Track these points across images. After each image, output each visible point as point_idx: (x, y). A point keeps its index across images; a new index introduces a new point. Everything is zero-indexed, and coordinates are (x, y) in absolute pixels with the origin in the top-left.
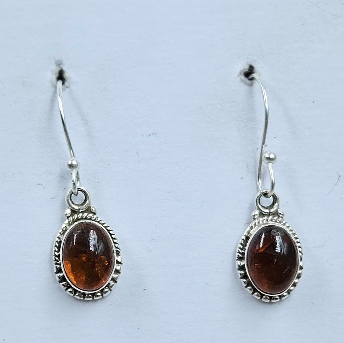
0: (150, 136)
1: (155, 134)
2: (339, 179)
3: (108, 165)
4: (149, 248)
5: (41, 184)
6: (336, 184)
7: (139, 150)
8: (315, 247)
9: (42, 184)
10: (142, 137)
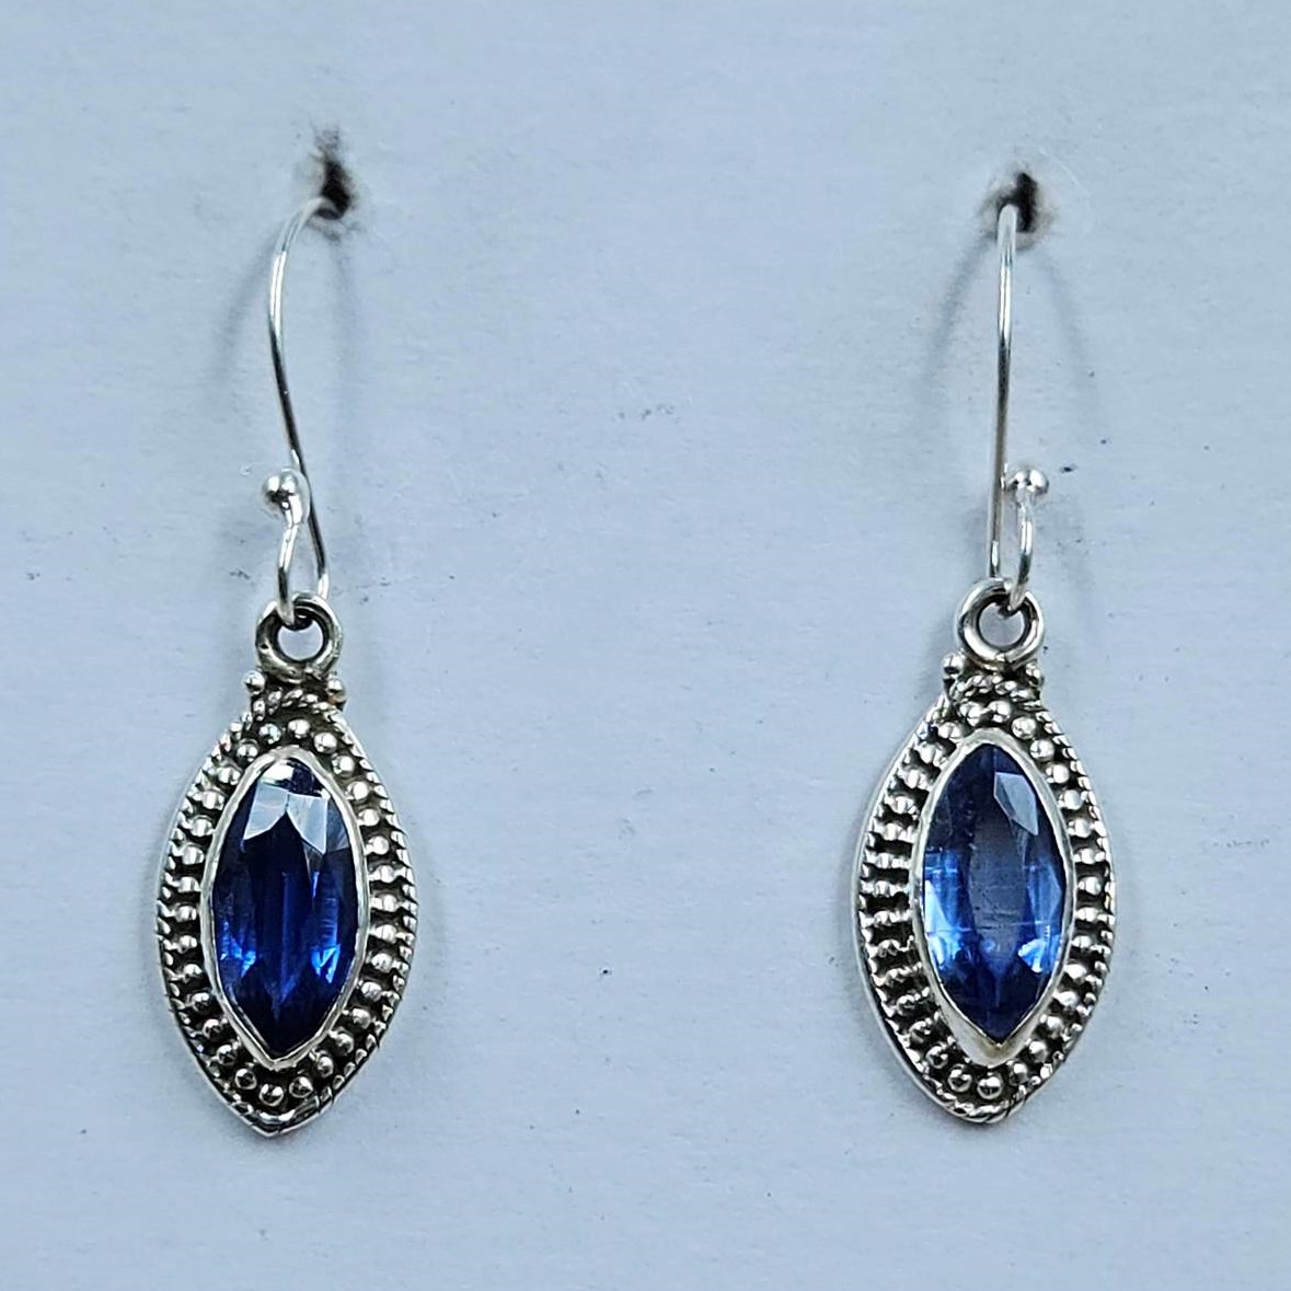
3: (491, 516)
10: (619, 420)
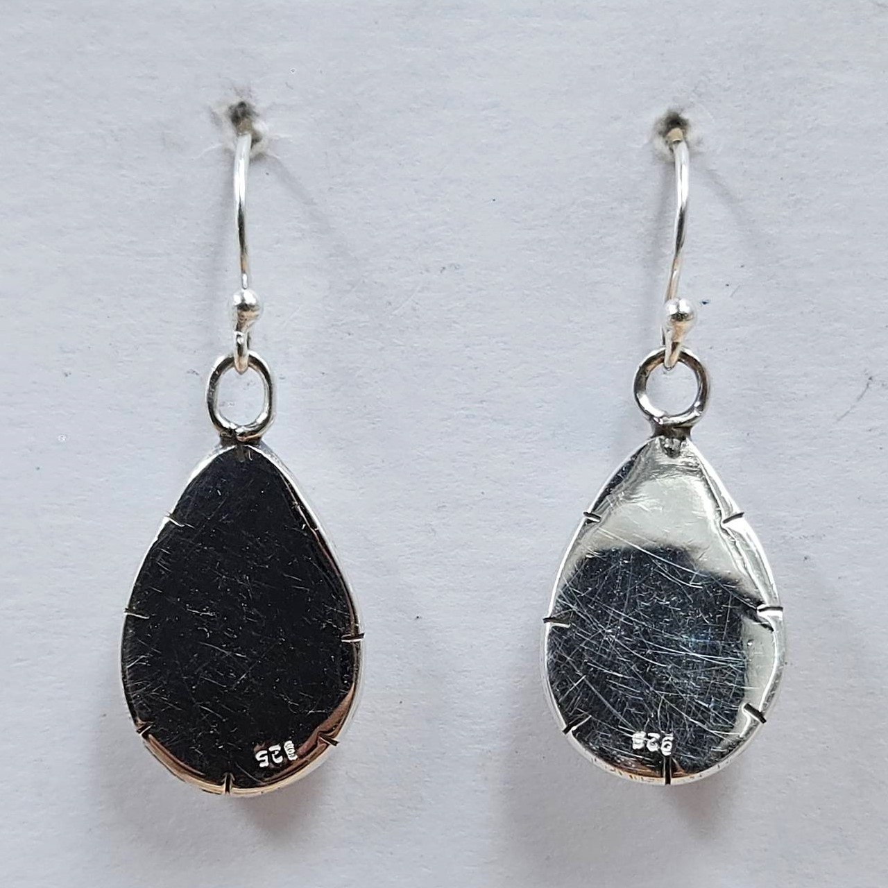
0: (445, 272)
1: (456, 268)
2: (868, 385)
4: (431, 525)
6: (861, 396)
7: (417, 303)
8: (804, 536)
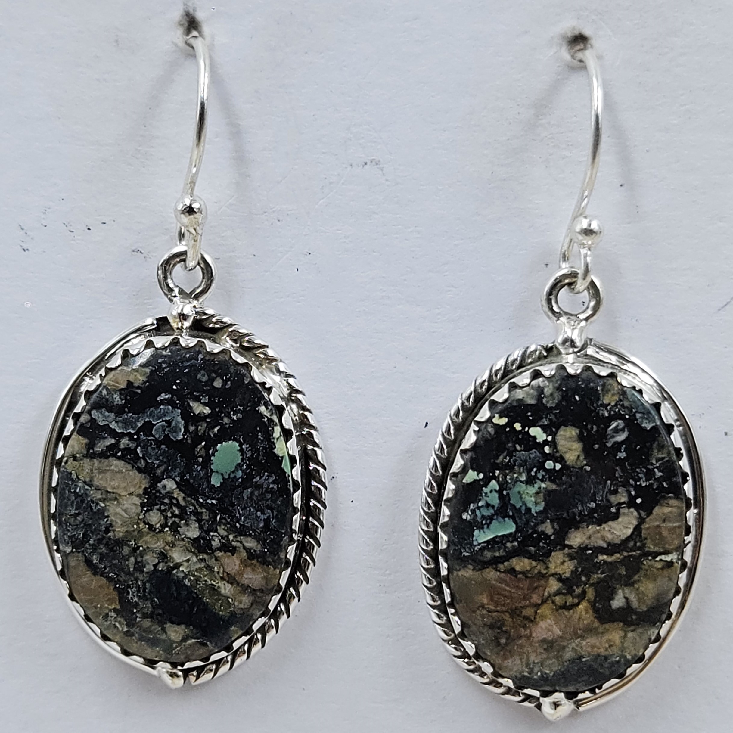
3: (277, 221)
5: (140, 250)
9: (142, 252)
10: (349, 168)
